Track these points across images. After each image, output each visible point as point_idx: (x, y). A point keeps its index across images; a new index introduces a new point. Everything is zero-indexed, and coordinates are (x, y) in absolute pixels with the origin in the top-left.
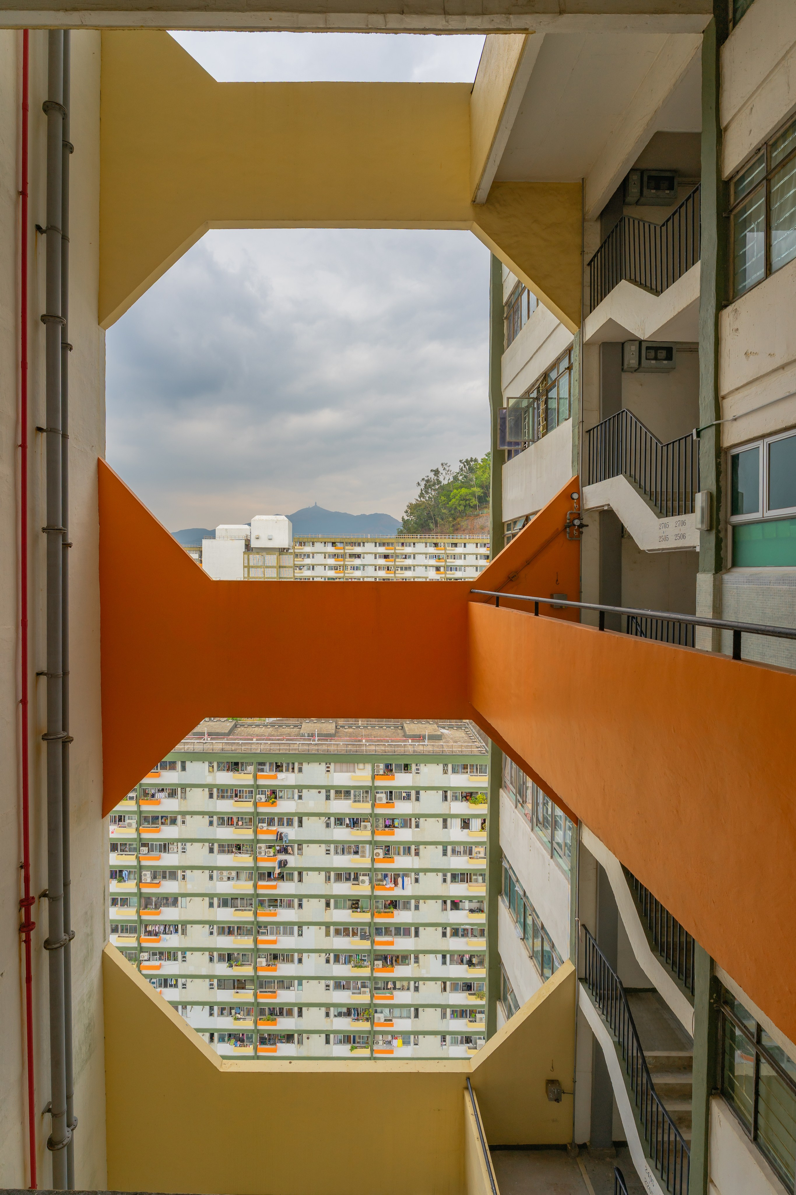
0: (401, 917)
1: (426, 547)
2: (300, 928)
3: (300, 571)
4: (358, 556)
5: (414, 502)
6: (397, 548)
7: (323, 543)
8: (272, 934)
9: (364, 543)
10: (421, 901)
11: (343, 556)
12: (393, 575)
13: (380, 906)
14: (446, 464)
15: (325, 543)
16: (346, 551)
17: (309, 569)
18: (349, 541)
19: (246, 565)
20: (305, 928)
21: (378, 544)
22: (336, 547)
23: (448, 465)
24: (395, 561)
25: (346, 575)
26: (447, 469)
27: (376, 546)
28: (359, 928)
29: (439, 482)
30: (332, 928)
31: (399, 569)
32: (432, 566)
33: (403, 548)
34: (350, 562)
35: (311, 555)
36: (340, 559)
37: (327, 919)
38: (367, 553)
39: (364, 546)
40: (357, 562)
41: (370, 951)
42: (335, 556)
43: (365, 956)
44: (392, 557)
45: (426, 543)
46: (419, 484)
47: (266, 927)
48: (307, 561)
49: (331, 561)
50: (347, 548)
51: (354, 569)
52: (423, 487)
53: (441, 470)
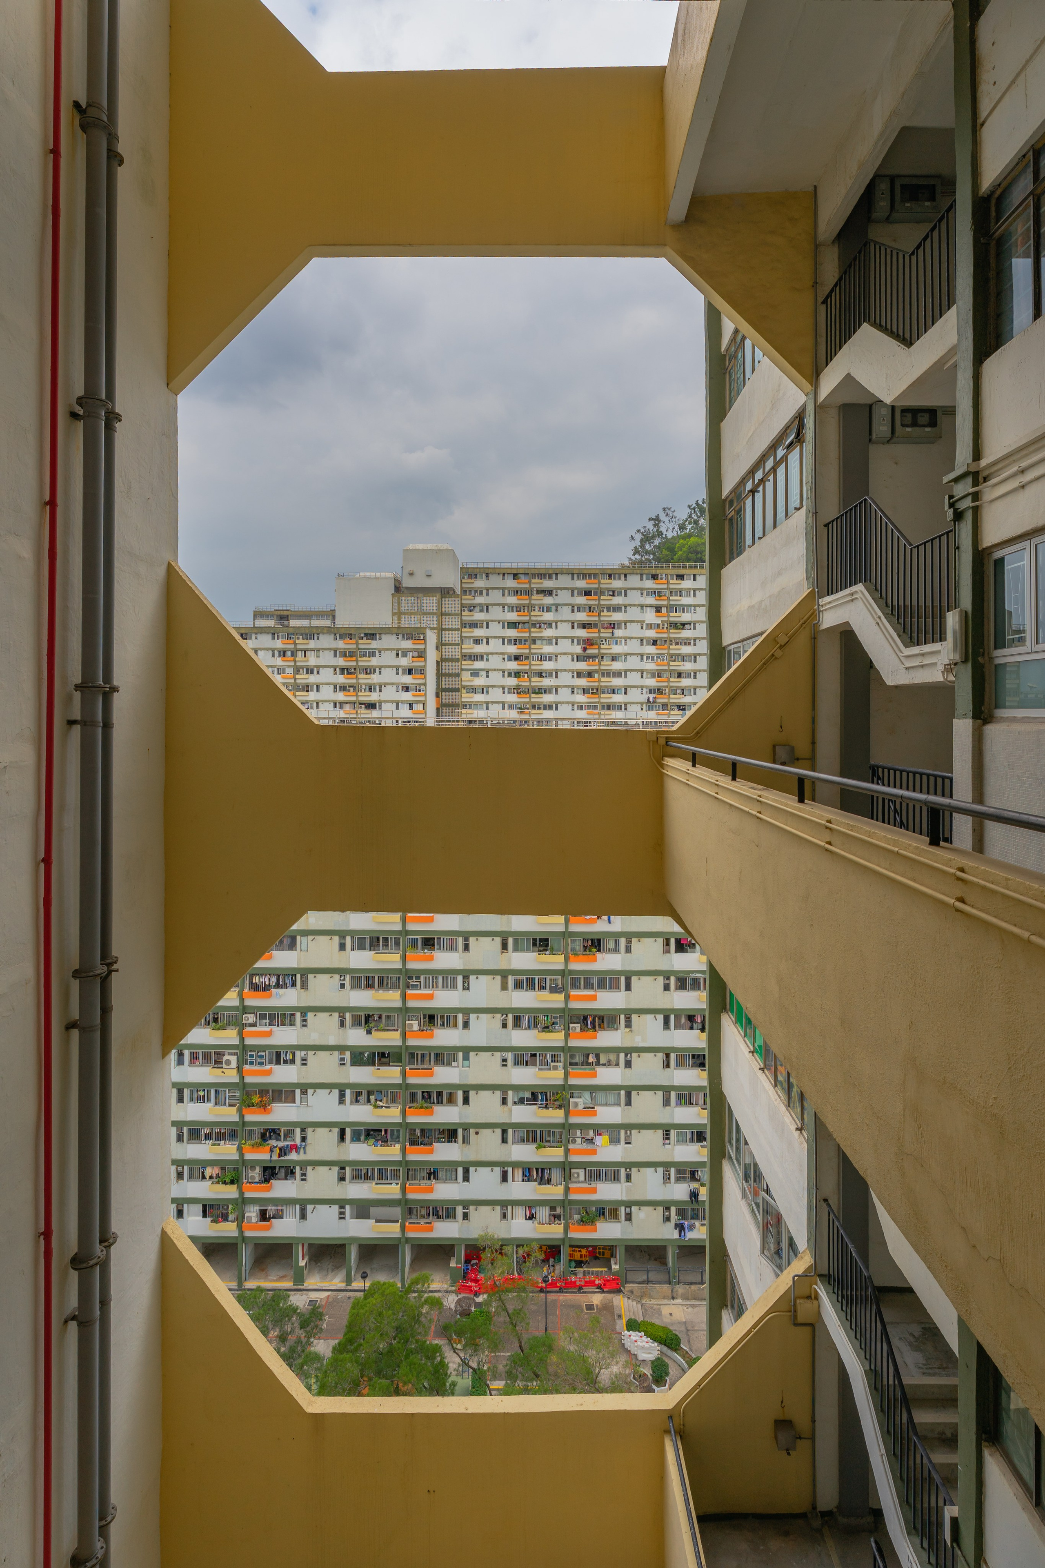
0: (606, 962)
1: (642, 579)
2: (466, 978)
3: (470, 613)
4: (549, 592)
6: (602, 581)
7: (501, 575)
8: (427, 986)
9: (556, 574)
10: (634, 940)
11: (529, 592)
12: (596, 619)
13: (577, 948)
14: (669, 509)
15: (504, 575)
16: (533, 586)
17: (481, 611)
18: (537, 572)
19: (396, 611)
20: (472, 978)
21: (575, 576)
22: (519, 581)
23: (672, 510)
24: (599, 599)
25: (533, 618)
26: (671, 515)
27: (573, 579)
28: (548, 978)
29: (660, 533)
30: (510, 977)
31: (605, 610)
32: (651, 606)
33: (610, 581)
34: (537, 600)
35: (485, 592)
36: (524, 596)
37: (504, 966)
38: (561, 589)
39: (557, 579)
40: (548, 600)
41: (562, 1011)
42: (517, 592)
43: (556, 1018)
44: (596, 594)
45: (642, 575)
46: (632, 538)
47: (418, 978)
48: (479, 600)
49: (512, 600)
50: (533, 581)
51: (543, 611)
52: (637, 543)
53: (663, 517)
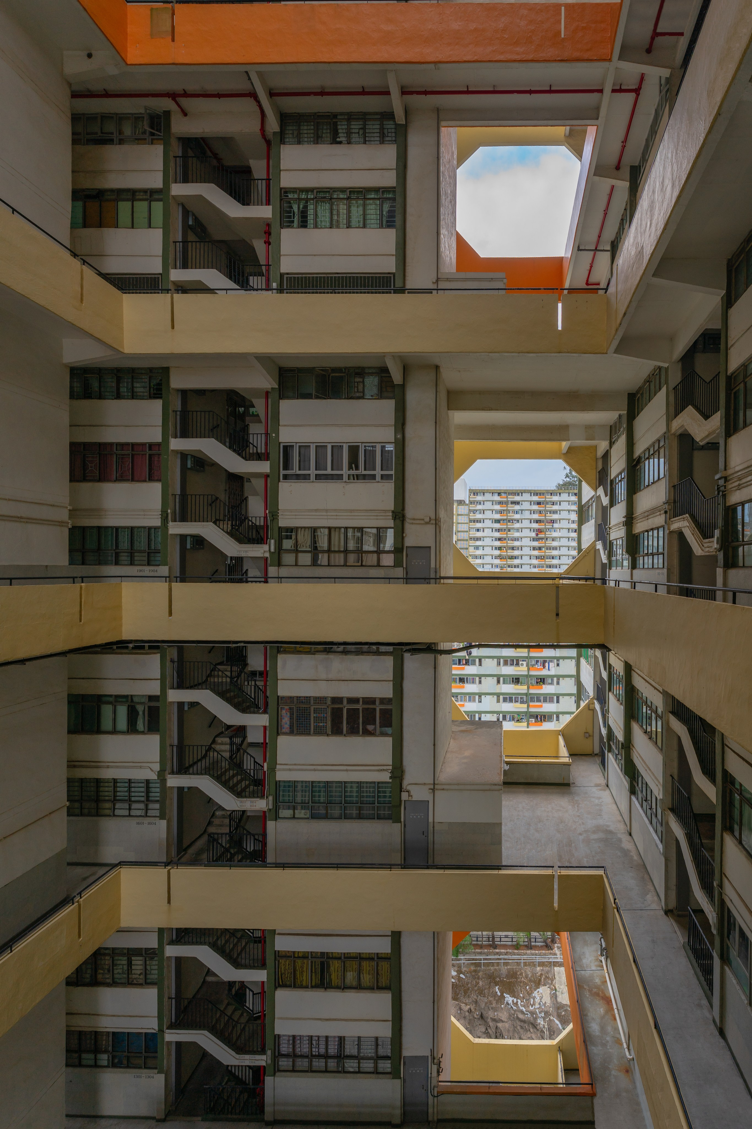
0: (547, 689)
1: (569, 496)
2: (480, 697)
3: (474, 515)
4: (517, 503)
5: (561, 483)
6: (547, 497)
7: (491, 494)
8: (461, 701)
9: (522, 493)
10: (561, 679)
11: (506, 503)
12: (544, 518)
13: (534, 683)
15: (493, 493)
16: (509, 499)
17: (480, 513)
18: (511, 492)
20: (483, 697)
21: (532, 494)
22: (501, 497)
24: (545, 507)
25: (509, 517)
27: (531, 496)
28: (519, 697)
30: (501, 696)
31: (549, 513)
33: (551, 497)
34: (511, 507)
35: (482, 503)
36: (504, 505)
37: (498, 691)
38: (524, 501)
39: (522, 495)
40: (517, 507)
41: (526, 713)
42: (500, 503)
43: (523, 716)
44: (543, 504)
45: (569, 493)
47: (457, 697)
48: (479, 507)
49: (498, 507)
50: (509, 497)
51: (514, 513)
